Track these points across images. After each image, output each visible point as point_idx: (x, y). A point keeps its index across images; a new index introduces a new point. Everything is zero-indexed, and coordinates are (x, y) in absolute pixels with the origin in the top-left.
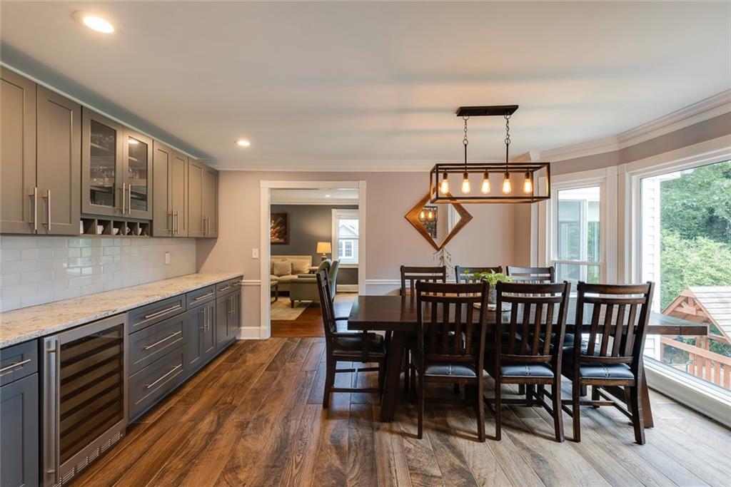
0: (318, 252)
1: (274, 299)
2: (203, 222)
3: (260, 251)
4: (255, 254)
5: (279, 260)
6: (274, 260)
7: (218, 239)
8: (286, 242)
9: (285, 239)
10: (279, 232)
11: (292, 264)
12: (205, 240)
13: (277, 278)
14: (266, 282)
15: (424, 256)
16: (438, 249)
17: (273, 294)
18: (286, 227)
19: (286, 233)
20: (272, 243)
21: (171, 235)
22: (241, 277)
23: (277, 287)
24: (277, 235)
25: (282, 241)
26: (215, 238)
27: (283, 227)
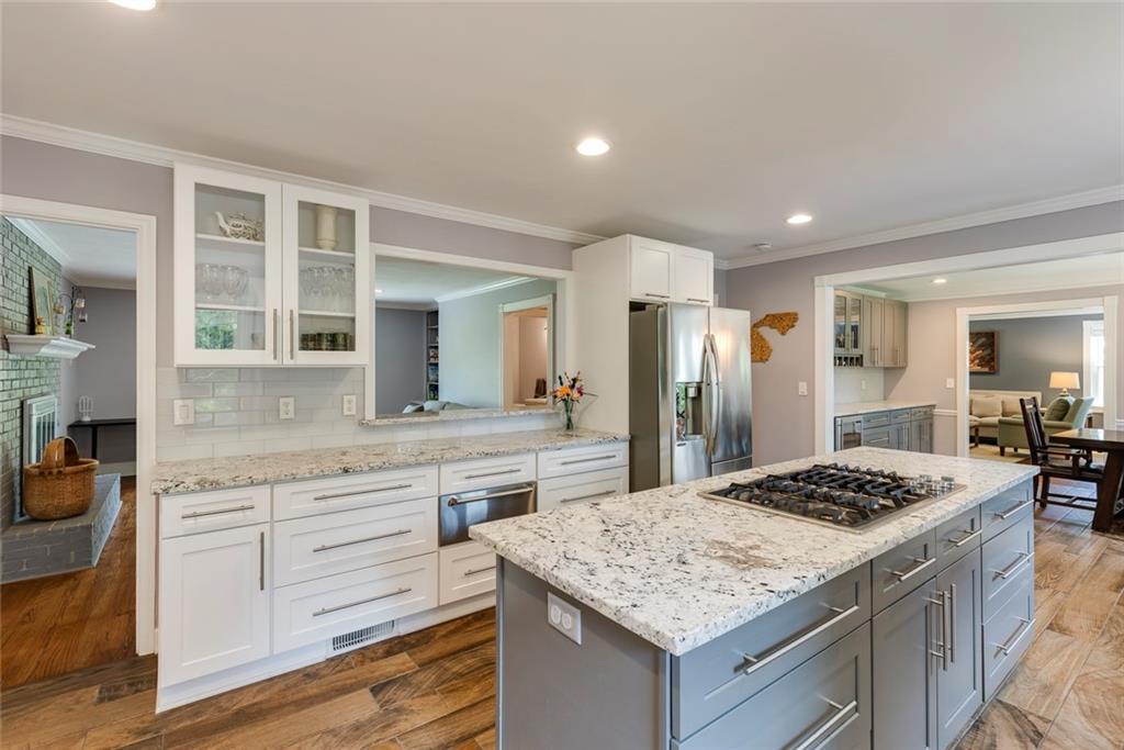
0: (1052, 386)
1: (973, 445)
2: (895, 352)
3: (956, 382)
4: (950, 383)
5: (982, 396)
6: (973, 396)
7: (908, 369)
8: (993, 371)
9: (992, 368)
10: (982, 359)
11: (1003, 402)
12: (894, 369)
13: (977, 418)
17: (972, 440)
18: (993, 351)
19: (993, 359)
20: (971, 373)
21: (874, 367)
22: (934, 406)
23: (977, 430)
24: (977, 361)
25: (986, 370)
26: (904, 368)
27: (988, 351)
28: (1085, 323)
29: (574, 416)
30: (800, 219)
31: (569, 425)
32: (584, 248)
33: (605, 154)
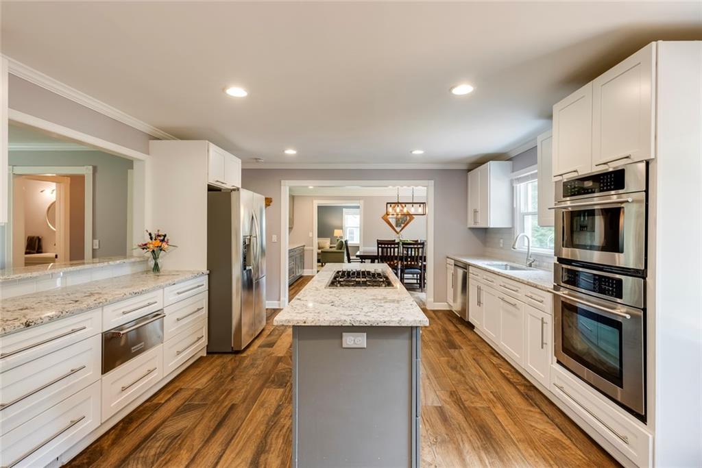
7: (294, 229)
14: (316, 251)
15: (389, 235)
16: (398, 233)
22: (304, 246)
28: (344, 209)
29: (159, 261)
30: (290, 152)
31: (156, 268)
32: (159, 141)
33: (244, 97)
